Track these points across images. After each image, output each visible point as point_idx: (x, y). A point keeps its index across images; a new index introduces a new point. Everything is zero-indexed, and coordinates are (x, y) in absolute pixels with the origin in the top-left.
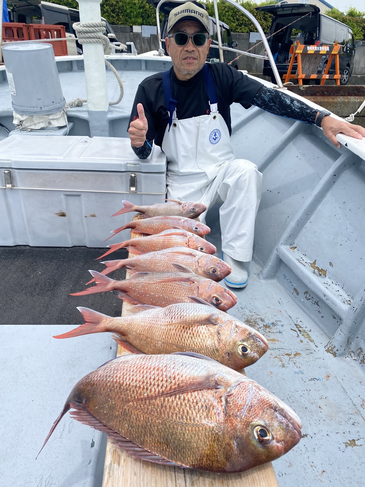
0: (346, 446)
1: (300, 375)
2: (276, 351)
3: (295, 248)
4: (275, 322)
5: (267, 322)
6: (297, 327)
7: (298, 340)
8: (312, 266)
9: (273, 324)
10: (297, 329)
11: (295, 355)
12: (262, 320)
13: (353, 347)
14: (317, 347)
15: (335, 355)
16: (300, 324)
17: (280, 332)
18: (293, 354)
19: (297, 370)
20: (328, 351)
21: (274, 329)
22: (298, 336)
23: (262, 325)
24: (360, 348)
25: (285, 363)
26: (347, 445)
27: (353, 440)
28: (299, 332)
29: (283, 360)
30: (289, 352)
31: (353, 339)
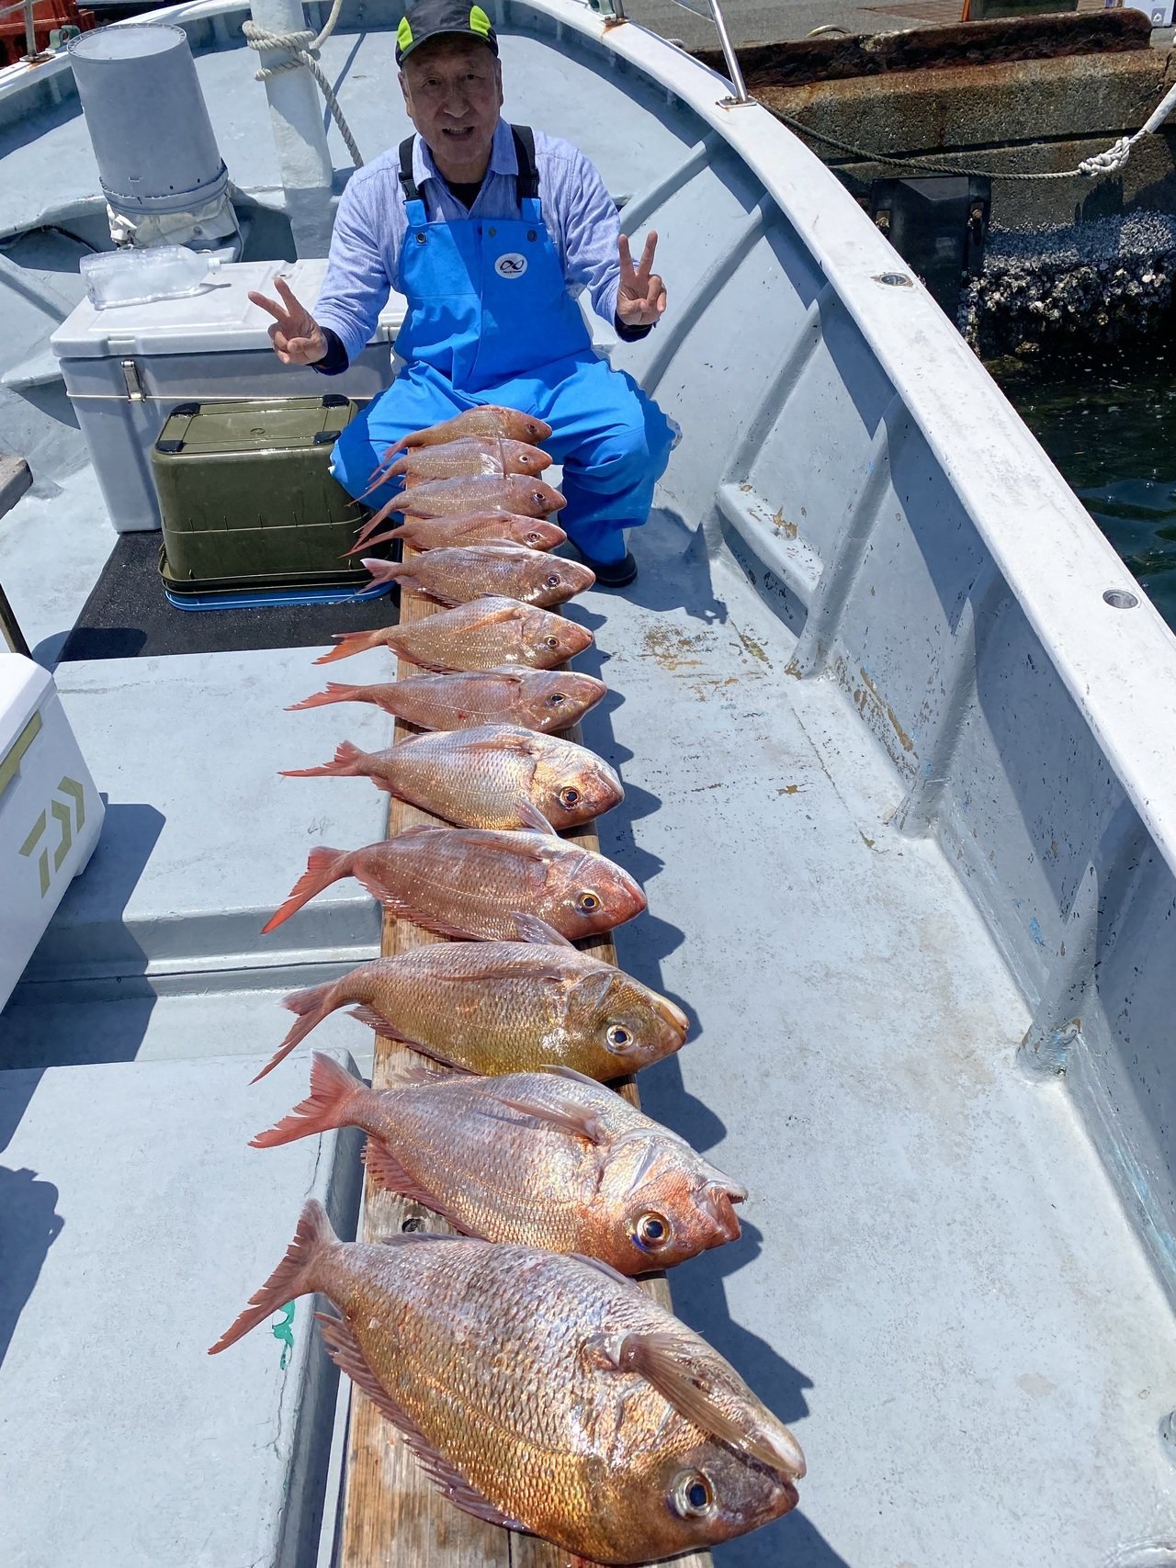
0: (780, 794)
1: (729, 711)
2: (692, 679)
3: (750, 488)
4: (702, 635)
5: (686, 635)
6: (742, 640)
7: (739, 659)
8: (774, 521)
9: (698, 638)
10: (741, 644)
11: (727, 683)
12: (678, 633)
13: (830, 659)
14: (771, 667)
15: (799, 676)
16: (748, 633)
17: (707, 650)
18: (724, 680)
19: (725, 703)
20: (788, 672)
21: (699, 646)
22: (741, 652)
23: (676, 642)
24: (840, 658)
25: (705, 694)
26: (781, 792)
27: (795, 786)
28: (743, 647)
29: (704, 691)
30: (715, 679)
31: (828, 644)
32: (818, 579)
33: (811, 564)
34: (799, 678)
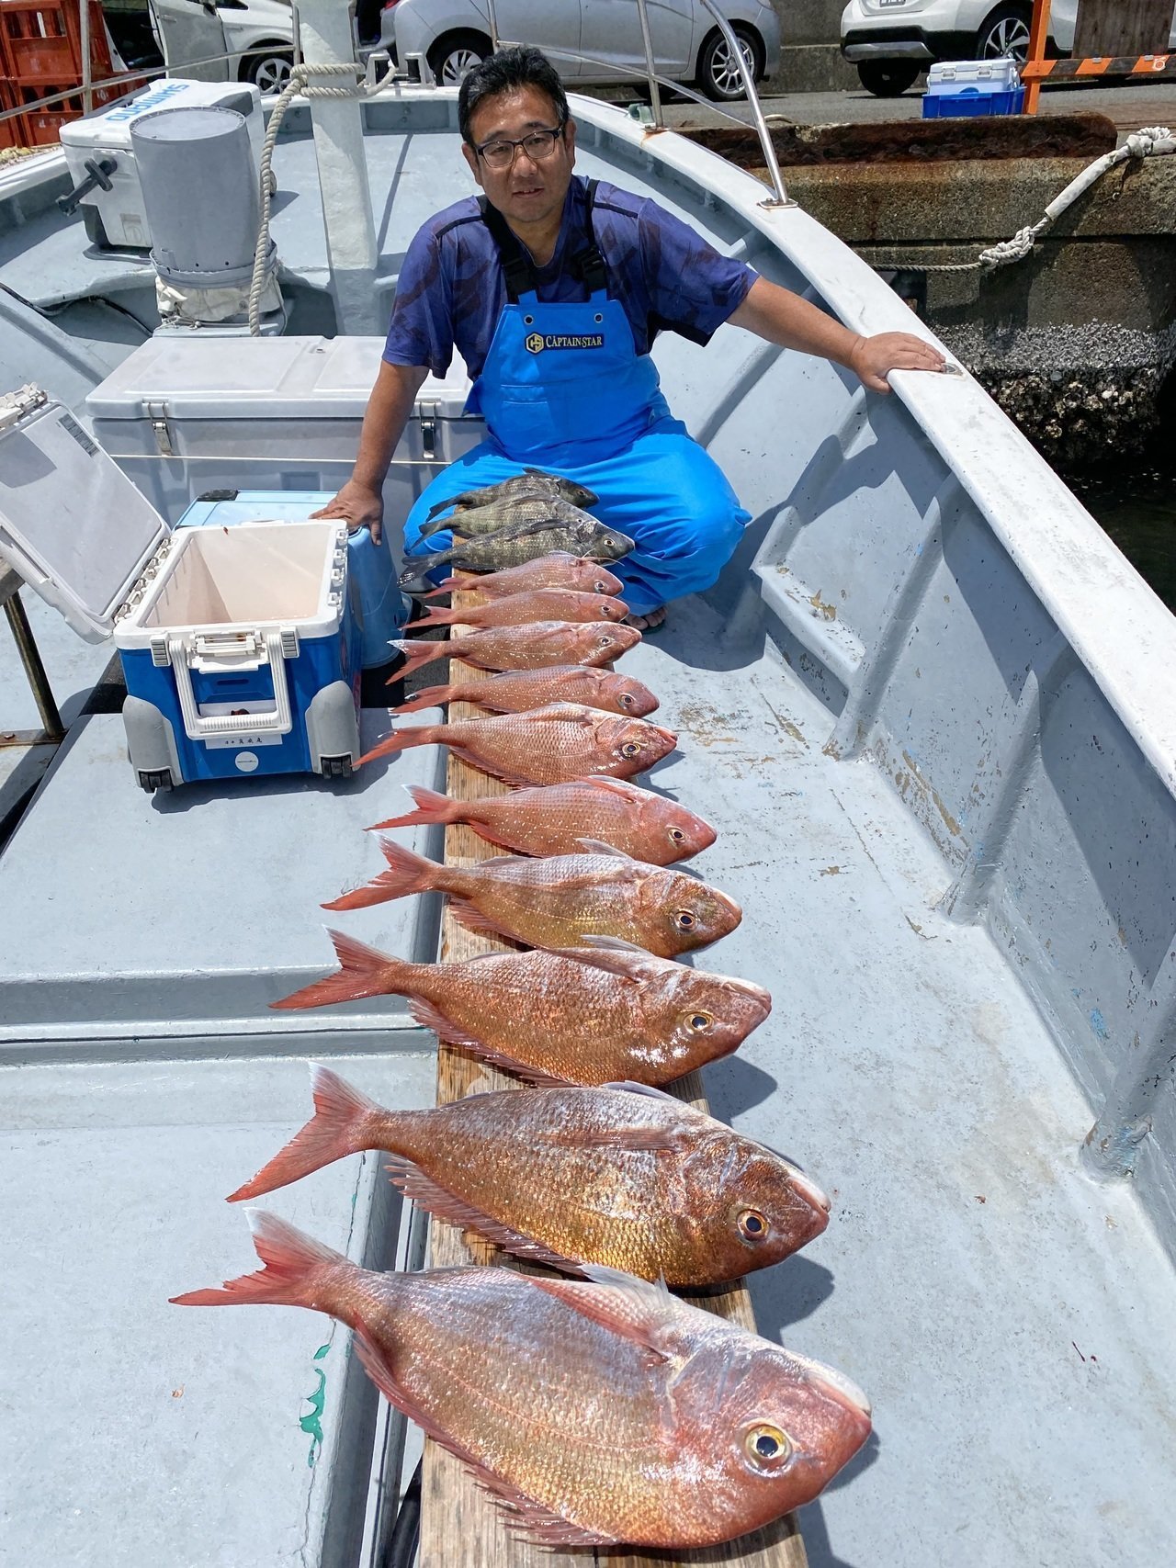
0: (822, 875)
1: (769, 789)
2: (728, 755)
3: (787, 570)
4: (736, 713)
5: (721, 712)
6: (778, 719)
7: (776, 738)
8: (812, 604)
9: (733, 716)
10: (777, 723)
11: (764, 761)
12: (712, 710)
13: (870, 740)
14: (808, 747)
15: (837, 757)
16: (785, 714)
17: (743, 728)
18: (760, 759)
19: (763, 782)
20: (826, 753)
21: (734, 724)
22: (777, 733)
23: (711, 719)
24: (880, 741)
25: (741, 772)
26: (823, 872)
27: (837, 868)
28: (779, 727)
29: (740, 768)
30: (751, 756)
31: (869, 725)
32: (859, 661)
33: (851, 646)
34: (838, 759)
